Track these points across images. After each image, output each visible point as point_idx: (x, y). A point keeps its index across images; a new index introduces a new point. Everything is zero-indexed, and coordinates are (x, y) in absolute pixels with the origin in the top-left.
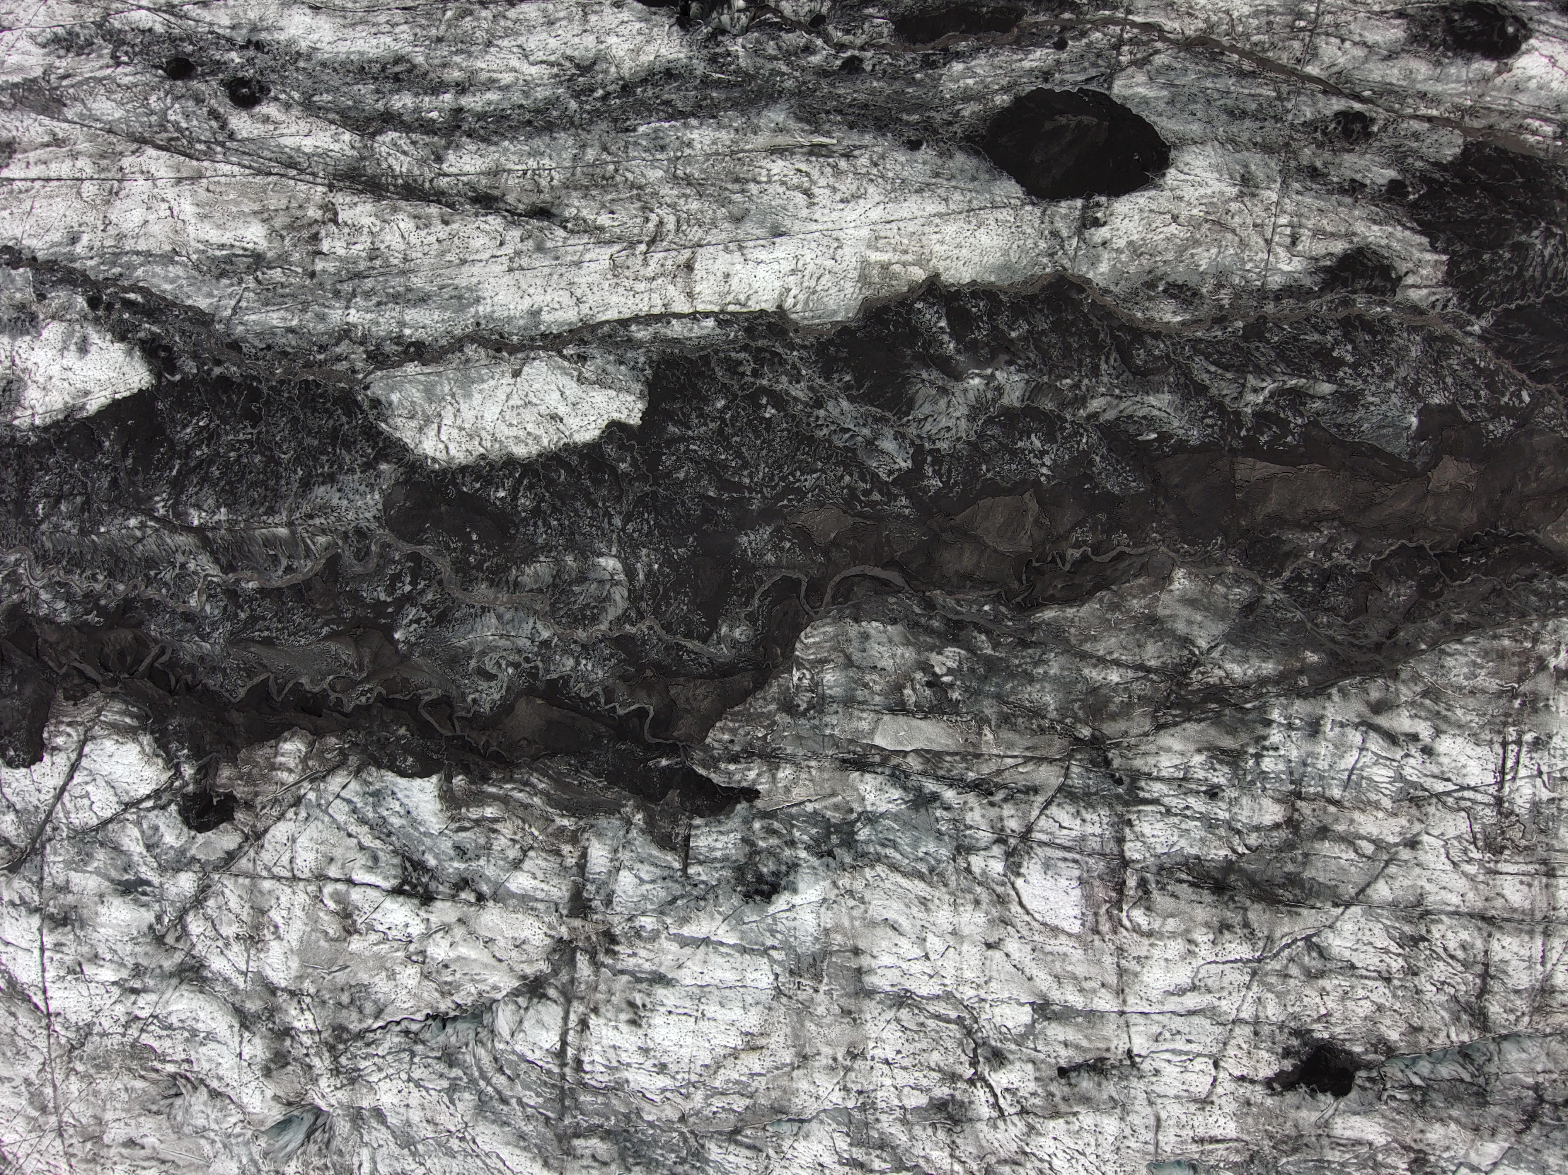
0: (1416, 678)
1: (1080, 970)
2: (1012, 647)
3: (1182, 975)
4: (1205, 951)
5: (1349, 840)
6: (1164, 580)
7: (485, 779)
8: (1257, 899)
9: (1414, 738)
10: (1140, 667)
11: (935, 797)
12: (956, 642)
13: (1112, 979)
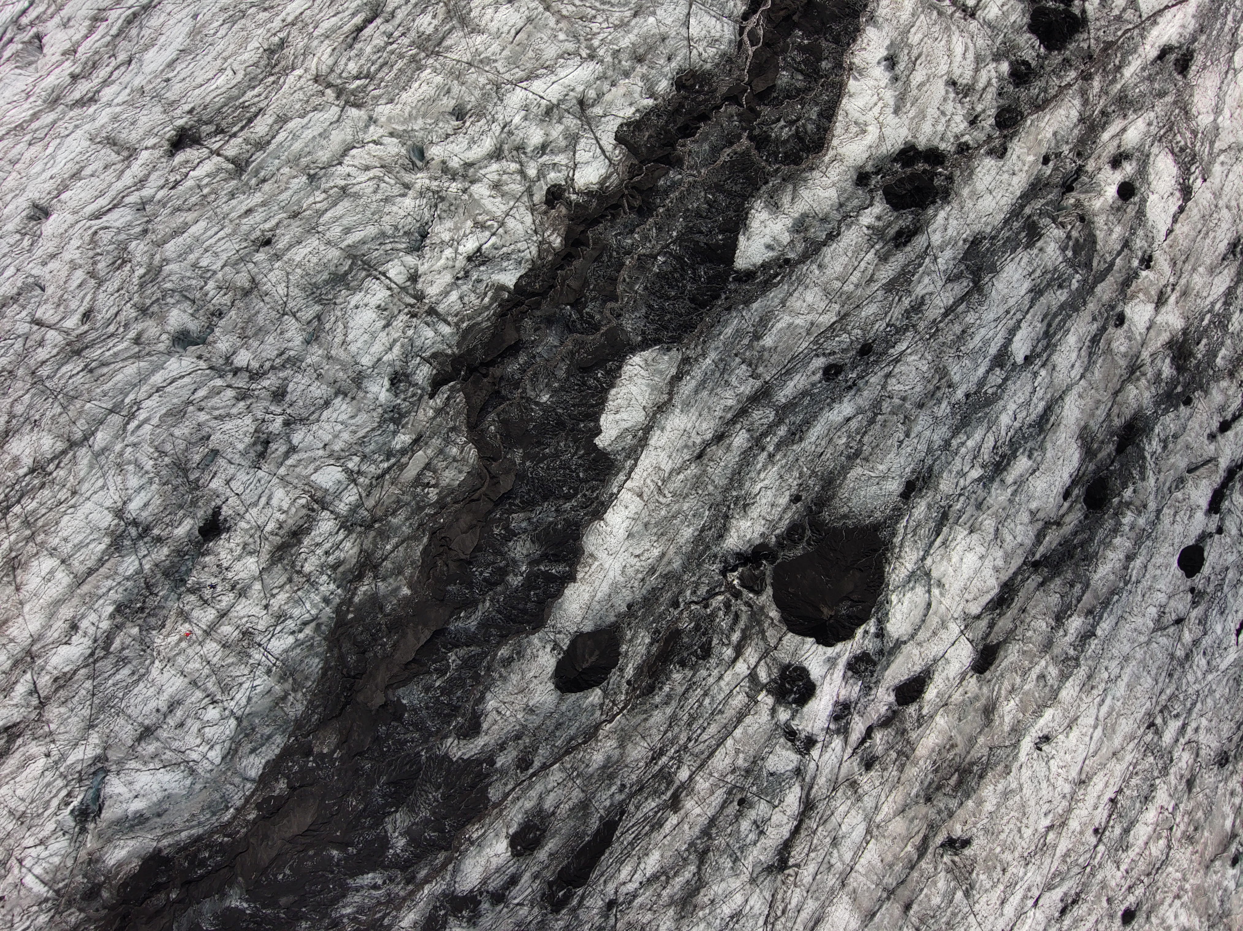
0: (319, 645)
1: (298, 470)
2: (422, 519)
3: (275, 502)
4: (278, 515)
5: (281, 587)
6: (410, 587)
7: (500, 305)
8: (283, 543)
9: (300, 631)
10: (386, 558)
11: (388, 460)
12: (437, 502)
13: (288, 478)
